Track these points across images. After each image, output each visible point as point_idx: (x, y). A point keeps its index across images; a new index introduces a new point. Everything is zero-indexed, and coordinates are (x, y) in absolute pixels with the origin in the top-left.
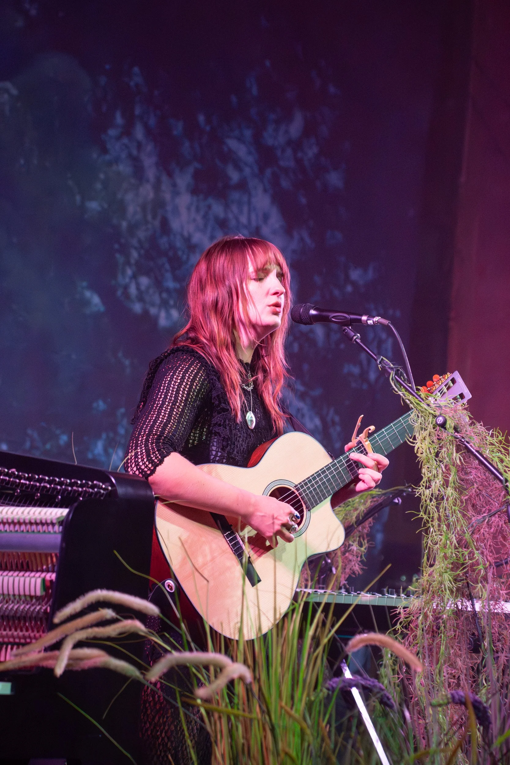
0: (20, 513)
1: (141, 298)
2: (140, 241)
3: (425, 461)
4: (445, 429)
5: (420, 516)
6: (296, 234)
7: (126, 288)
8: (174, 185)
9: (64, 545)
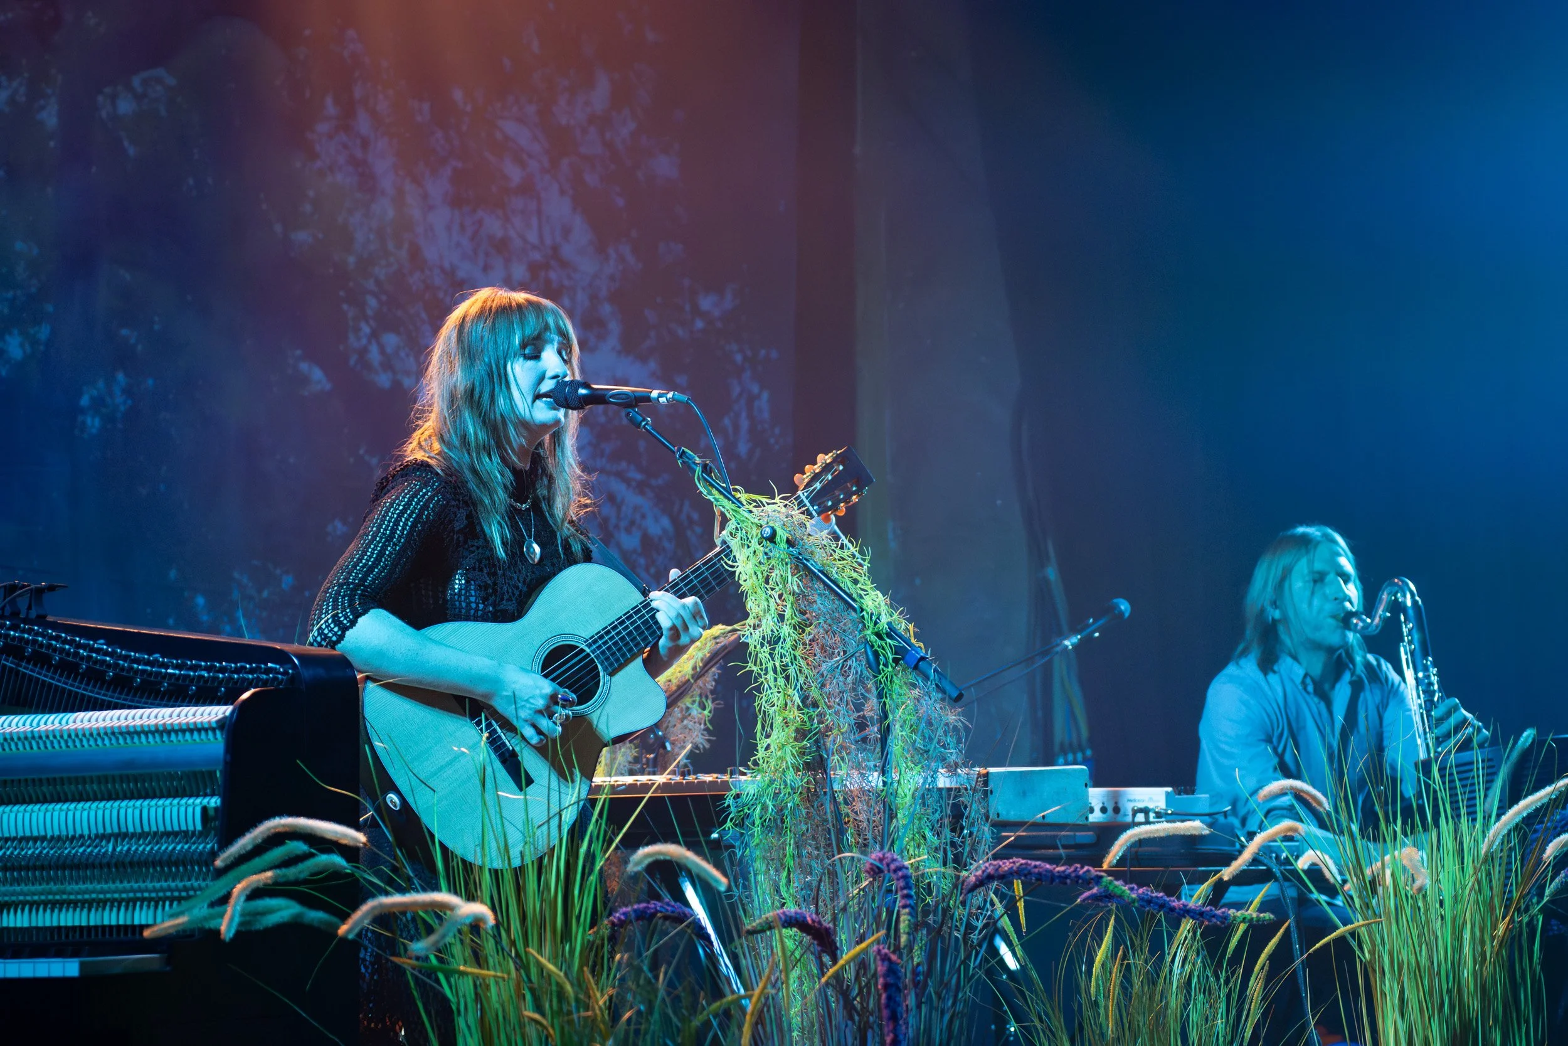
0: (167, 716)
1: (387, 365)
2: (378, 282)
3: (749, 592)
4: (775, 543)
5: (748, 669)
6: (611, 251)
7: (363, 352)
8: (425, 196)
9: (228, 757)
